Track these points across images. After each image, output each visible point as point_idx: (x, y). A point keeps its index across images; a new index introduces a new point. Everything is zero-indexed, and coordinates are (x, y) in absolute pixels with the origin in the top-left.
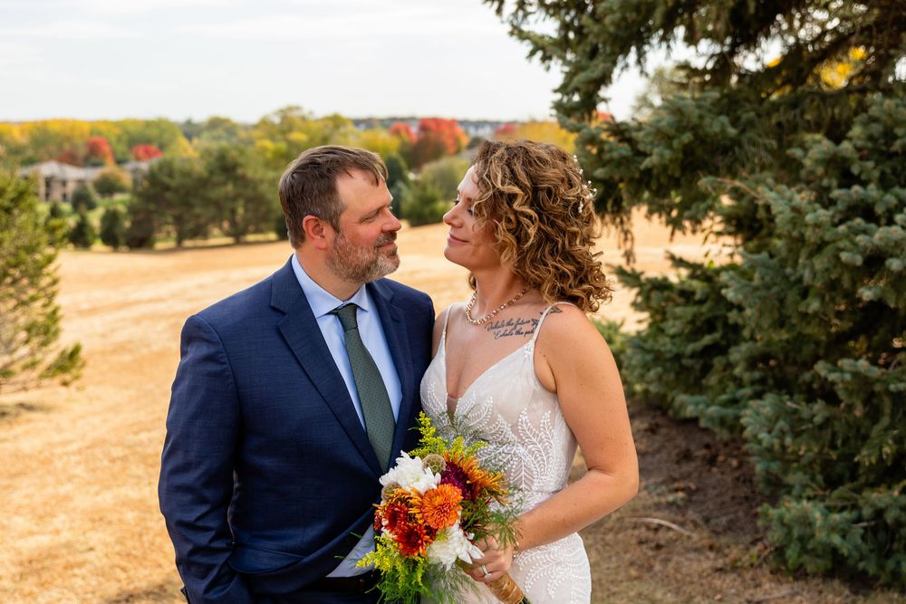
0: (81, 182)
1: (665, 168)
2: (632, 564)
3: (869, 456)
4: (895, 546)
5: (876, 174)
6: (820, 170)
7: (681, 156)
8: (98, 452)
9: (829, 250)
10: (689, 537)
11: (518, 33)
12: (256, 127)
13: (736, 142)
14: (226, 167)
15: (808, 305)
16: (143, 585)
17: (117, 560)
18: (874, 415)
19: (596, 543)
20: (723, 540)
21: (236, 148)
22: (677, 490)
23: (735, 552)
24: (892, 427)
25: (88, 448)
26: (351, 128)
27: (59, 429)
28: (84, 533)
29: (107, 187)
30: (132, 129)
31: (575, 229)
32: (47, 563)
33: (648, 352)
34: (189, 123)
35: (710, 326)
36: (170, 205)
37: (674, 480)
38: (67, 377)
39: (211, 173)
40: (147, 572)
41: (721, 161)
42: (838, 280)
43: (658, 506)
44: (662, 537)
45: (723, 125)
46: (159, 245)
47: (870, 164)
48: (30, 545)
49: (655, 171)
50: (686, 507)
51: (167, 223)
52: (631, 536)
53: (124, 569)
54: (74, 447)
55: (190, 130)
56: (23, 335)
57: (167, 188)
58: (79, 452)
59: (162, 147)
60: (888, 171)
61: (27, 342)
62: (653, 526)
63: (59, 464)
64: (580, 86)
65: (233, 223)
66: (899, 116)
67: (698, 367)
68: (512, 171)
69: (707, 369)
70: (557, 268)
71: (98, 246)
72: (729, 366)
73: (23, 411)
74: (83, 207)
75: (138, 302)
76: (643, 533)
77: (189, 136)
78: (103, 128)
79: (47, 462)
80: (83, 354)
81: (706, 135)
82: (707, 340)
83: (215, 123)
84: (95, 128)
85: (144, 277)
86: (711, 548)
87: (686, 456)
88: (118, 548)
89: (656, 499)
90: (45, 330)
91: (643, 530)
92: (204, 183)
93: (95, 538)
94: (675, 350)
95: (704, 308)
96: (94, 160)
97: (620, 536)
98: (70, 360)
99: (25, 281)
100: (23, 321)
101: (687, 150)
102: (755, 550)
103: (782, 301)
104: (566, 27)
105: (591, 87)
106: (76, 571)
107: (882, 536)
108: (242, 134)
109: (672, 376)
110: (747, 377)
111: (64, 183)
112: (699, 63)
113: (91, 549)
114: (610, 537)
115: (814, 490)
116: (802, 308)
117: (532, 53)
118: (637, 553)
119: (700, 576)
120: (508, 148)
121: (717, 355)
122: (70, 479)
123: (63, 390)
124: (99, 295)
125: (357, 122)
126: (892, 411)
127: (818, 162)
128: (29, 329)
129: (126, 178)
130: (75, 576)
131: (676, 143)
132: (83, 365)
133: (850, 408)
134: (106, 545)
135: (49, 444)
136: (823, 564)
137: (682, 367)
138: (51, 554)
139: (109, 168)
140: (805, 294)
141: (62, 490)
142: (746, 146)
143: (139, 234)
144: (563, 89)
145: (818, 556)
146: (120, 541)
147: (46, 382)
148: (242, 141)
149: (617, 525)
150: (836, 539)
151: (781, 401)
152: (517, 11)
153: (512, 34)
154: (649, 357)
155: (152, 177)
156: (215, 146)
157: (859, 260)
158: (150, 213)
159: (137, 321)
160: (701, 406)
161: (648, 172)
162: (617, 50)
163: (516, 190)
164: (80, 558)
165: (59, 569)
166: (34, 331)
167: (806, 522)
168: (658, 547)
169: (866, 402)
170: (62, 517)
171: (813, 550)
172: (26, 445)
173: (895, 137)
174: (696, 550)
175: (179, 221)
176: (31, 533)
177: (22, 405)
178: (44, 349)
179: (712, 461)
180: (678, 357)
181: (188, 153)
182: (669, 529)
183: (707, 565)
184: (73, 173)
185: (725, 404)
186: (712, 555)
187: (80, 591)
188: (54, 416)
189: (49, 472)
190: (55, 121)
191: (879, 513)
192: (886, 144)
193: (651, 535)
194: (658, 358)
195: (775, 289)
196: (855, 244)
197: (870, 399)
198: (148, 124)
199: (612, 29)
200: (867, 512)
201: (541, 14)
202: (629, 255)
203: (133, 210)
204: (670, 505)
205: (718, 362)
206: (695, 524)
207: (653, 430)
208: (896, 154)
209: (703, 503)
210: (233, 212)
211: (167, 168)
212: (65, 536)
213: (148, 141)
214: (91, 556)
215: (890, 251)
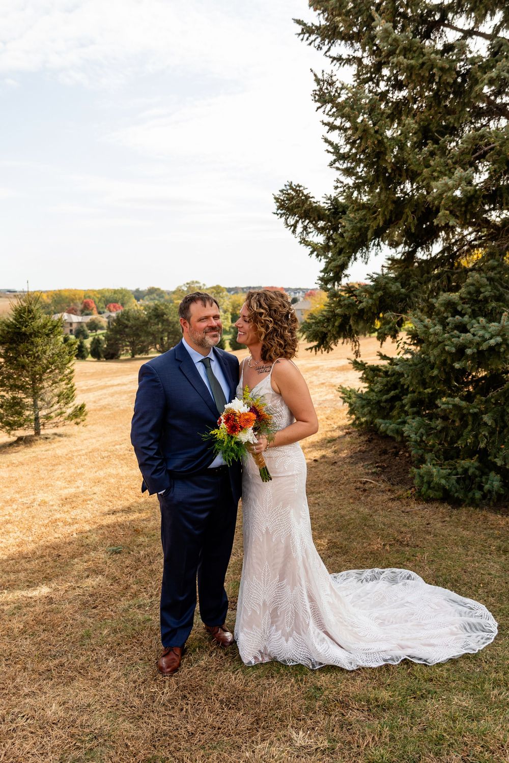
0: (80, 323)
1: (370, 308)
2: (351, 497)
3: (462, 444)
4: (473, 486)
5: (470, 310)
6: (442, 309)
7: (378, 302)
8: (96, 454)
9: (440, 346)
10: (380, 486)
11: (304, 242)
12: (174, 293)
13: (408, 296)
14: (158, 314)
15: (433, 372)
16: (120, 507)
17: (107, 498)
18: (465, 425)
19: (335, 489)
20: (396, 487)
21: (163, 304)
22: (377, 467)
23: (400, 492)
24: (472, 430)
25: (90, 452)
26: (225, 293)
27: (75, 445)
28: (91, 488)
29: (94, 326)
30: (107, 294)
31: (286, 326)
32: (74, 499)
33: (364, 400)
34: (137, 291)
35: (395, 386)
36: (128, 336)
37: (377, 463)
38: (79, 420)
39: (150, 318)
40: (122, 502)
41: (400, 306)
42: (445, 360)
43: (367, 474)
44: (367, 486)
45: (397, 287)
46: (122, 357)
47: (466, 306)
48: (65, 493)
49: (365, 310)
50: (381, 474)
51: (127, 346)
52: (352, 486)
53: (110, 501)
54: (84, 452)
55: (138, 295)
56: (56, 399)
57: (127, 327)
58: (86, 454)
59: (123, 305)
60: (477, 309)
61: (58, 402)
62: (363, 482)
63: (76, 460)
64: (332, 269)
65: (162, 345)
66: (482, 282)
67: (388, 407)
68: (259, 302)
69: (392, 408)
70: (278, 341)
71: (90, 358)
72: (403, 406)
73: (56, 437)
74: (81, 337)
75: (112, 386)
76: (359, 485)
77: (138, 299)
78: (91, 294)
79: (70, 459)
80: (86, 408)
81: (390, 292)
82: (392, 393)
83: (152, 291)
84: (87, 294)
85: (115, 373)
86: (389, 490)
87: (385, 452)
88: (107, 493)
89: (367, 471)
90: (67, 397)
91: (359, 483)
92: (146, 323)
93: (96, 489)
94: (377, 399)
95: (393, 379)
96: (88, 312)
97: (347, 486)
98: (80, 411)
99: (57, 371)
100: (56, 391)
101: (381, 299)
102: (409, 492)
103: (422, 371)
104: (329, 238)
105: (338, 269)
106: (88, 502)
107: (467, 482)
108: (167, 297)
109: (376, 411)
110: (410, 410)
111: (71, 324)
112: (398, 257)
113: (95, 494)
114: (342, 487)
115: (437, 461)
116: (430, 374)
117: (312, 253)
118: (354, 493)
119: (382, 502)
120: (258, 294)
121: (398, 401)
122: (82, 466)
123: (76, 427)
124: (91, 382)
125: (229, 290)
126: (473, 423)
127: (442, 305)
128: (59, 396)
129: (103, 320)
130: (88, 504)
131: (374, 296)
132: (86, 415)
133: (454, 421)
134: (102, 492)
135: (71, 451)
136: (439, 494)
137: (380, 406)
138: (76, 496)
139: (95, 316)
140: (432, 368)
141: (79, 471)
142: (413, 298)
143: (111, 351)
144: (325, 271)
145: (435, 491)
146: (109, 490)
147: (68, 422)
148: (166, 301)
149: (346, 482)
150: (443, 482)
151: (423, 420)
152: (303, 231)
153: (301, 242)
154: (364, 402)
155: (118, 320)
156: (152, 304)
157: (453, 350)
158: (117, 340)
159: (112, 395)
160: (387, 425)
161: (362, 310)
162: (351, 251)
163: (262, 311)
164: (90, 497)
165: (80, 502)
166: (62, 397)
167: (430, 474)
168: (365, 490)
169: (461, 420)
170: (80, 481)
171: (434, 488)
172: (59, 452)
173: (481, 293)
174: (383, 492)
175: (132, 344)
176: (66, 488)
177: (55, 434)
178: (66, 406)
179: (396, 454)
180: (379, 402)
181: (137, 307)
182: (371, 483)
183: (386, 497)
184: (75, 319)
185: (399, 424)
186: (389, 494)
187: (90, 510)
188: (72, 439)
189: (72, 463)
190: (66, 290)
191: (466, 471)
192: (476, 296)
193: (362, 485)
194: (369, 402)
195: (419, 366)
196: (452, 343)
197: (463, 417)
198: (115, 292)
199: (347, 240)
200: (460, 470)
201: (315, 233)
202: (357, 353)
203: (108, 338)
204: (373, 473)
205: (398, 404)
206: (384, 481)
207: (370, 441)
208: (481, 300)
209: (389, 472)
210: (162, 339)
211: (126, 315)
212: (82, 489)
213: (116, 301)
214: (95, 496)
215: (467, 345)
